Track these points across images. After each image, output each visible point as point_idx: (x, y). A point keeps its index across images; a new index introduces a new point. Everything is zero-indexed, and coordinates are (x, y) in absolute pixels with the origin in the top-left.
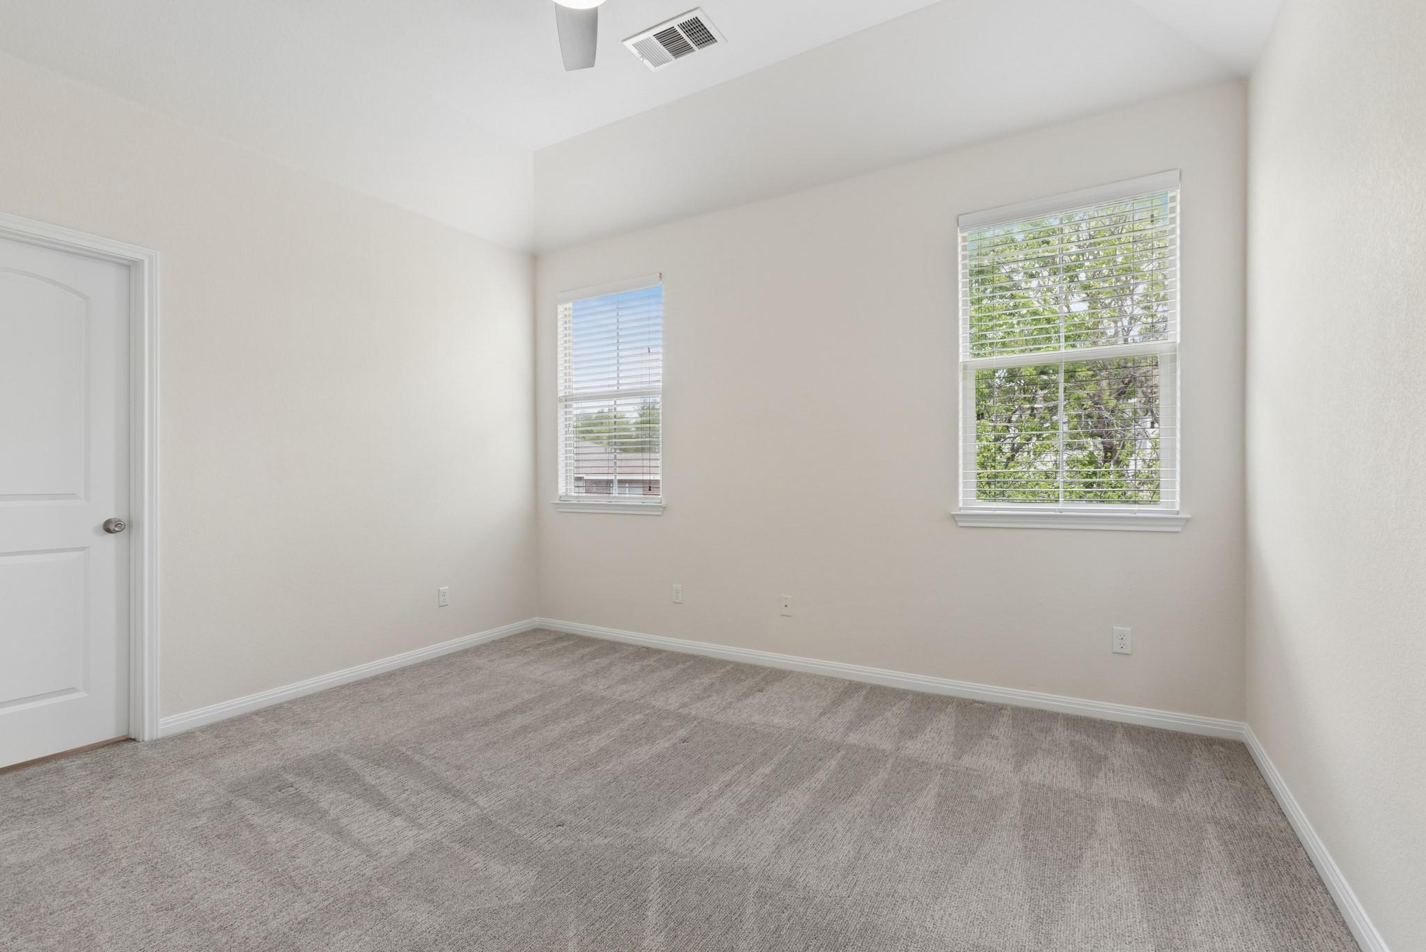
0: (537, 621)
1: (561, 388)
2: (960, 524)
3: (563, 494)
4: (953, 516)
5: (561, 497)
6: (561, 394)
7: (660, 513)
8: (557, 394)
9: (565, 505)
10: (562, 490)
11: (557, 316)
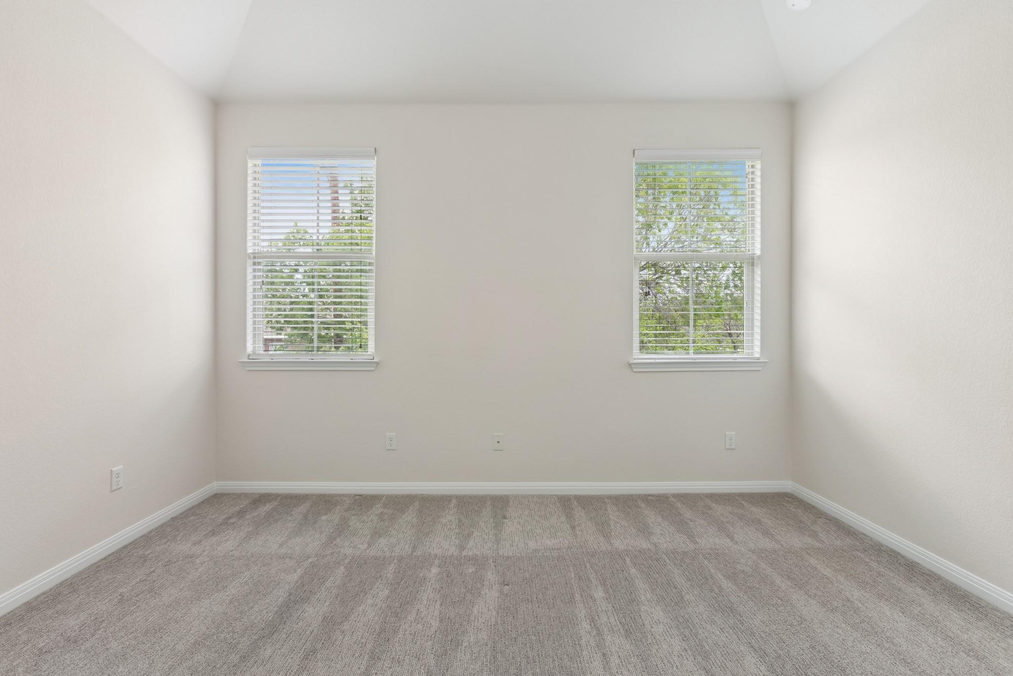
0: (215, 486)
1: (249, 244)
2: (635, 370)
3: (252, 353)
4: (630, 365)
5: (249, 356)
6: (250, 251)
7: (373, 369)
8: (246, 250)
9: (253, 364)
10: (250, 349)
11: (246, 171)
